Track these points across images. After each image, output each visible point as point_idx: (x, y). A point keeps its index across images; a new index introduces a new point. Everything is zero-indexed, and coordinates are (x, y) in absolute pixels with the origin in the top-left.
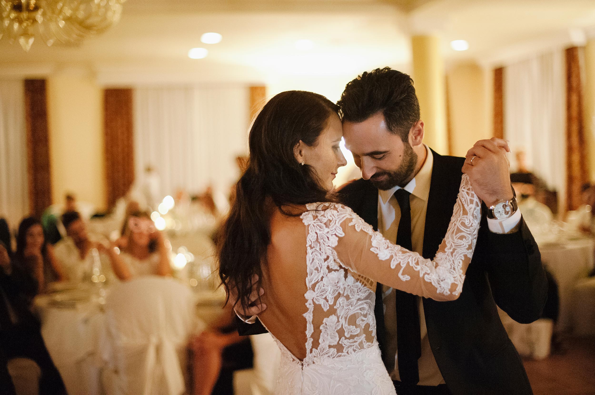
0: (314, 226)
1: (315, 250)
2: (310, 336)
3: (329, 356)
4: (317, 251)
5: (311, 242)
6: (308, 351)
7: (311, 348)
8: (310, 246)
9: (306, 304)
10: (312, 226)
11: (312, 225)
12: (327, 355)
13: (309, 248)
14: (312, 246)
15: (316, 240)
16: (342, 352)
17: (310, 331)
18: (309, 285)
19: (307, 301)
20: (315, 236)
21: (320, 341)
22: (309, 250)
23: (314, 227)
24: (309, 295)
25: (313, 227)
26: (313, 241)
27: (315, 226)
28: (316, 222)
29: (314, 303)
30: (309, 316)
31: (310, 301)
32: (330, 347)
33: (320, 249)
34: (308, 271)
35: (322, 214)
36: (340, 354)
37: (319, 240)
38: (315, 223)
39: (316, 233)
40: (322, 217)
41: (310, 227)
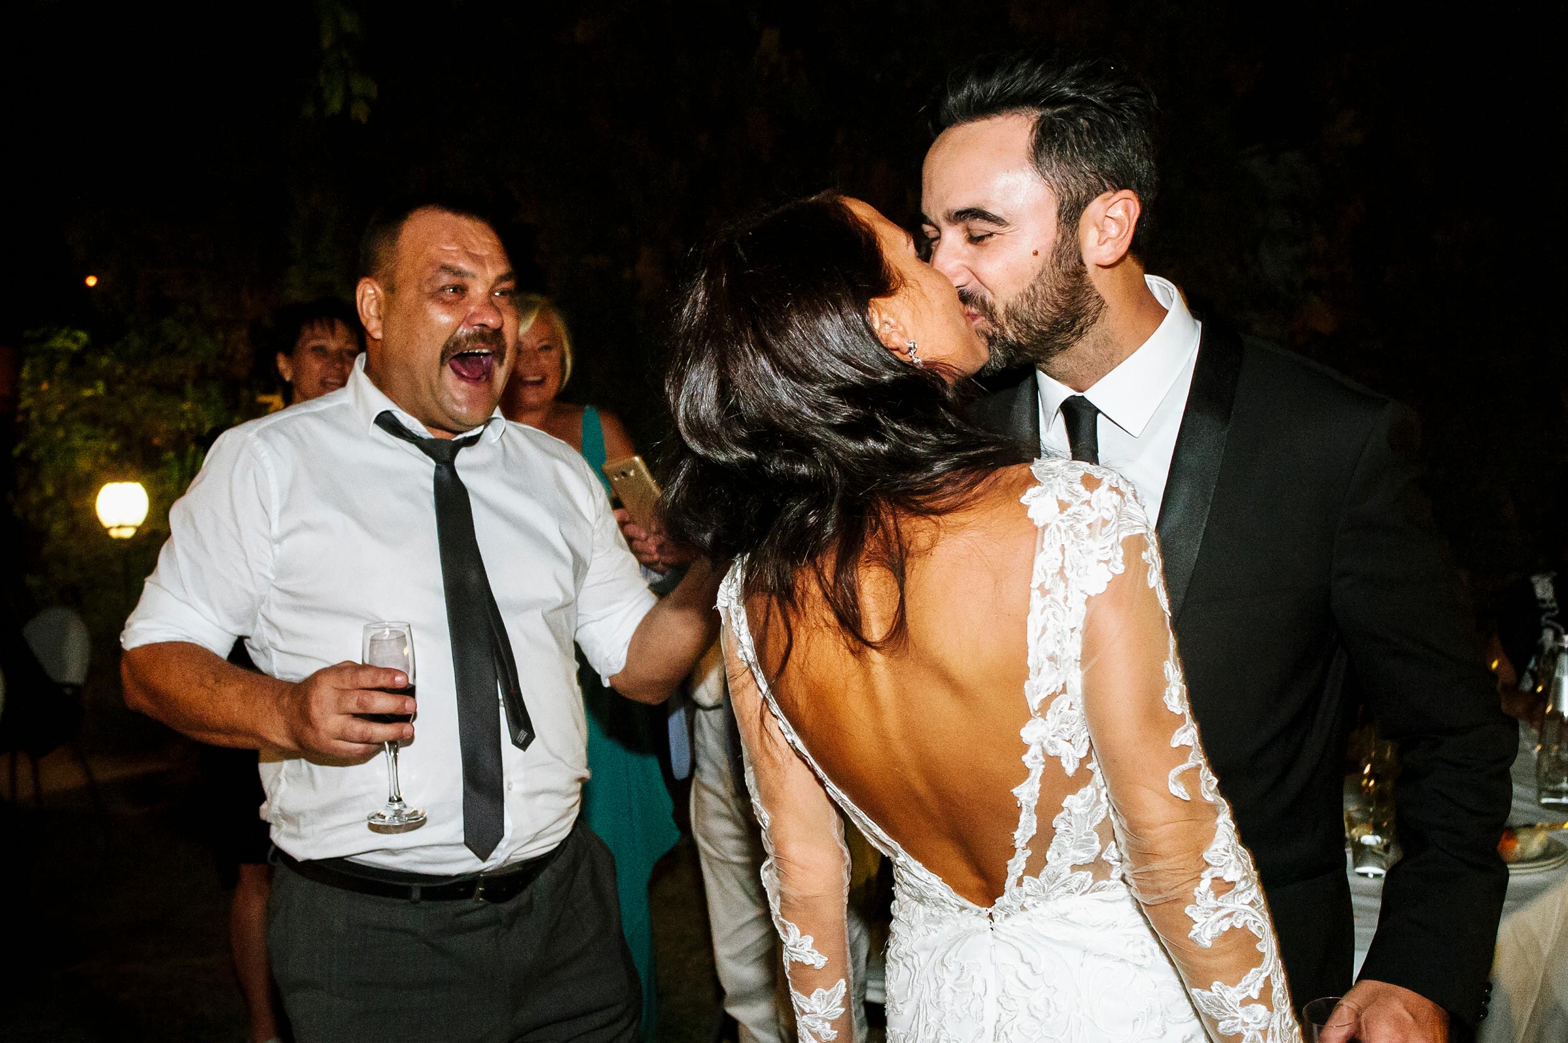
0: (1059, 528)
1: (1052, 599)
2: (1024, 845)
3: (1070, 892)
4: (1057, 602)
5: (1046, 574)
6: (1011, 882)
7: (1021, 873)
8: (1041, 587)
9: (1024, 758)
10: (1055, 529)
11: (1053, 527)
12: (1065, 889)
13: (1035, 594)
14: (1047, 587)
15: (1058, 570)
16: (1109, 879)
17: (1026, 828)
18: (1034, 703)
19: (1025, 748)
20: (1056, 559)
21: (1050, 855)
22: (1036, 601)
23: (1060, 532)
24: (1030, 733)
25: (1057, 533)
26: (1050, 573)
27: (1062, 531)
28: (1064, 518)
29: (1044, 751)
30: (1027, 793)
31: (1035, 750)
32: (1075, 868)
33: (1066, 599)
34: (1030, 662)
35: (1084, 499)
36: (1102, 883)
37: (1067, 572)
38: (1063, 521)
39: (1063, 549)
40: (1083, 506)
41: (1047, 531)
